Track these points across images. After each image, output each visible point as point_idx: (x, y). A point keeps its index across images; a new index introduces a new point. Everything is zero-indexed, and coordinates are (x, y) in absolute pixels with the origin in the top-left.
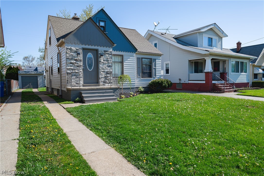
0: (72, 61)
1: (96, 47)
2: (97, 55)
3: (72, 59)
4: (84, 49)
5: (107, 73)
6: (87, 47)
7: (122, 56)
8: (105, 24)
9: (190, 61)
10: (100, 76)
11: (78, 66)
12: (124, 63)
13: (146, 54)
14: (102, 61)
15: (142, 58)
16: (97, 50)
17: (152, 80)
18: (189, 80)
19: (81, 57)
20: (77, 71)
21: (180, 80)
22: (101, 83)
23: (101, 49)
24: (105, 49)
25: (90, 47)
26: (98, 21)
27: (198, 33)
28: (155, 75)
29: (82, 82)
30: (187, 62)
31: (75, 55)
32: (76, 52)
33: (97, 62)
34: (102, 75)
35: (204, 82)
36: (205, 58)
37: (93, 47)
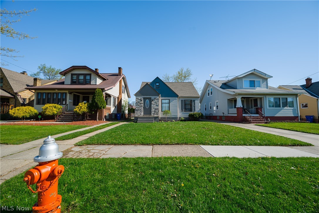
0: (138, 104)
1: (150, 97)
2: (151, 100)
3: (138, 103)
4: (144, 98)
5: (156, 109)
6: (146, 97)
7: (169, 100)
8: (159, 84)
9: (228, 100)
10: (152, 111)
11: (141, 106)
12: (170, 104)
13: (187, 98)
14: (153, 103)
15: (184, 100)
16: (151, 98)
17: (192, 113)
18: (228, 114)
19: (143, 102)
20: (140, 109)
21: (224, 113)
22: (152, 114)
23: (153, 97)
24: (155, 97)
25: (147, 97)
26: (155, 83)
27: (237, 79)
28: (195, 110)
29: (142, 114)
30: (226, 101)
31: (140, 101)
32: (140, 100)
33: (151, 104)
34: (153, 110)
35: (236, 115)
36: (236, 97)
37: (149, 97)
